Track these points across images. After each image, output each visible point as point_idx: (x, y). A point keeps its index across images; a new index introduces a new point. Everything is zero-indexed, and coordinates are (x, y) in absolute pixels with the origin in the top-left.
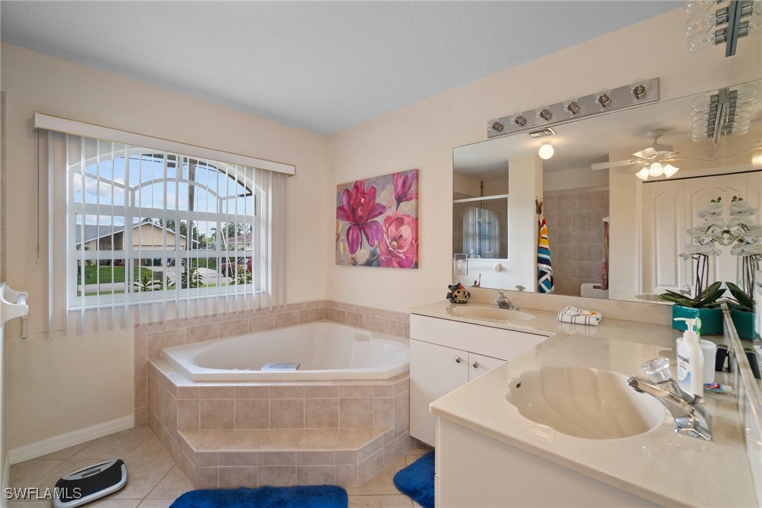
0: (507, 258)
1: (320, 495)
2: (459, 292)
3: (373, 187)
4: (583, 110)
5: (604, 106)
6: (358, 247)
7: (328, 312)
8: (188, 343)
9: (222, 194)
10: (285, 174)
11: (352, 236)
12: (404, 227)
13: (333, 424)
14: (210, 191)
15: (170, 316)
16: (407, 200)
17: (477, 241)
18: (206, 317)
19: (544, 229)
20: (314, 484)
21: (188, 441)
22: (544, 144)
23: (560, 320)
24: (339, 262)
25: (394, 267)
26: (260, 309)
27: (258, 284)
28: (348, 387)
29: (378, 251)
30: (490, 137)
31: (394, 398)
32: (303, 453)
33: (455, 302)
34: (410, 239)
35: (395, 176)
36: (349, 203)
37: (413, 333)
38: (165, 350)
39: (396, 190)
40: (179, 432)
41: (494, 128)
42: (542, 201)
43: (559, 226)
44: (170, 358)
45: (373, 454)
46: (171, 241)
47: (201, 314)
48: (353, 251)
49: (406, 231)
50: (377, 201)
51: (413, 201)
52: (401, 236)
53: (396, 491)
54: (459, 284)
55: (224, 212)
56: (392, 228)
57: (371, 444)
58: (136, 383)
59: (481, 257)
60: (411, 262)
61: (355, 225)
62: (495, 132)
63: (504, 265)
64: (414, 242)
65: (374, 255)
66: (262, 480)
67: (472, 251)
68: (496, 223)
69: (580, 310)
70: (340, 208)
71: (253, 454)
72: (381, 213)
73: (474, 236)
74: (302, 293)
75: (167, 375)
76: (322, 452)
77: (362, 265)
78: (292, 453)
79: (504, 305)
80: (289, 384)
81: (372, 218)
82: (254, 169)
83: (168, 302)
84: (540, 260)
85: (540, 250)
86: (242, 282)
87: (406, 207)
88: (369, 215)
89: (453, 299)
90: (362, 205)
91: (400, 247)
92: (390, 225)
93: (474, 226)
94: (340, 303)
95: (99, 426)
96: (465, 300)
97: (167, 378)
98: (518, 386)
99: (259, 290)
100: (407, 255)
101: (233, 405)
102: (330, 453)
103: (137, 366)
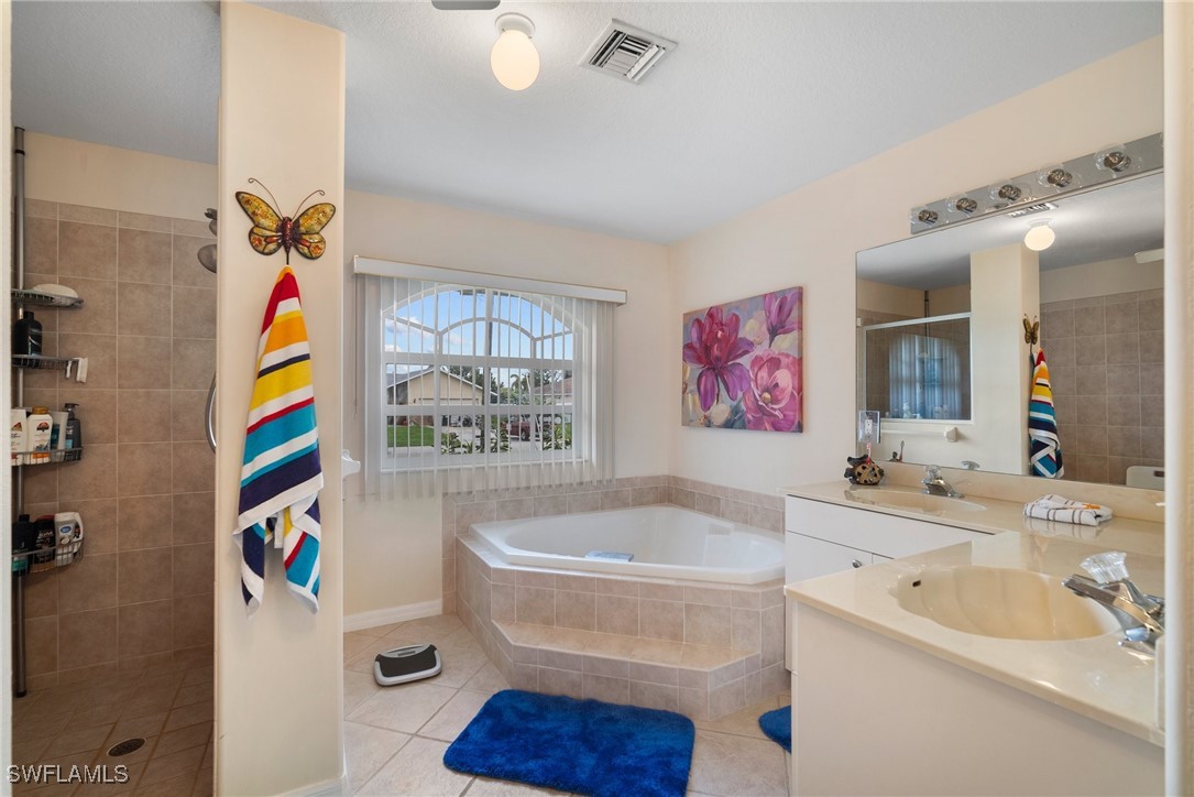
0: (970, 419)
1: (659, 720)
2: (864, 468)
3: (734, 314)
4: (1077, 179)
5: (1117, 170)
6: (713, 401)
7: (672, 493)
8: (498, 519)
9: (537, 334)
10: (613, 303)
11: (705, 386)
12: (781, 371)
13: (676, 637)
14: (523, 330)
15: (478, 487)
16: (785, 332)
17: (918, 390)
18: (518, 489)
19: (1041, 370)
20: (651, 707)
21: (505, 634)
22: (1033, 226)
23: (1028, 514)
24: (687, 422)
25: (766, 430)
26: (581, 483)
27: (579, 450)
28: (698, 589)
29: (743, 407)
30: (915, 232)
31: (761, 611)
32: (637, 664)
33: (858, 483)
34: (790, 389)
35: (767, 298)
36: (700, 338)
37: (791, 522)
38: (474, 526)
39: (768, 317)
40: (493, 621)
41: (920, 218)
42: (1038, 320)
43: (1078, 364)
44: (481, 536)
45: (730, 682)
46: (468, 393)
47: (513, 485)
48: (706, 406)
49: (784, 378)
50: (741, 335)
51: (795, 334)
52: (777, 385)
53: (761, 735)
54: (866, 456)
55: (539, 356)
56: (763, 374)
57: (727, 668)
58: (444, 562)
59: (924, 416)
60: (793, 423)
61: (708, 369)
62: (924, 225)
63: (962, 430)
64: (796, 394)
65: (737, 413)
66: (588, 691)
67: (905, 407)
68: (953, 360)
69: (1071, 502)
70: (688, 347)
71: (578, 657)
72: (746, 352)
73: (911, 383)
74: (637, 463)
75: (478, 554)
76: (661, 667)
77: (719, 427)
78: (624, 663)
79: (937, 490)
80: (619, 578)
81: (733, 359)
82: (574, 300)
83: (477, 468)
84: (1034, 423)
85: (1034, 405)
86: (557, 447)
87: (784, 343)
88: (728, 356)
89: (855, 478)
90: (719, 340)
91: (775, 400)
92: (760, 369)
93: (911, 365)
94: (687, 480)
95: (408, 607)
96: (874, 480)
97: (479, 558)
98: (916, 584)
99: (580, 457)
100: (786, 413)
101: (552, 596)
102: (673, 670)
103: (445, 542)
